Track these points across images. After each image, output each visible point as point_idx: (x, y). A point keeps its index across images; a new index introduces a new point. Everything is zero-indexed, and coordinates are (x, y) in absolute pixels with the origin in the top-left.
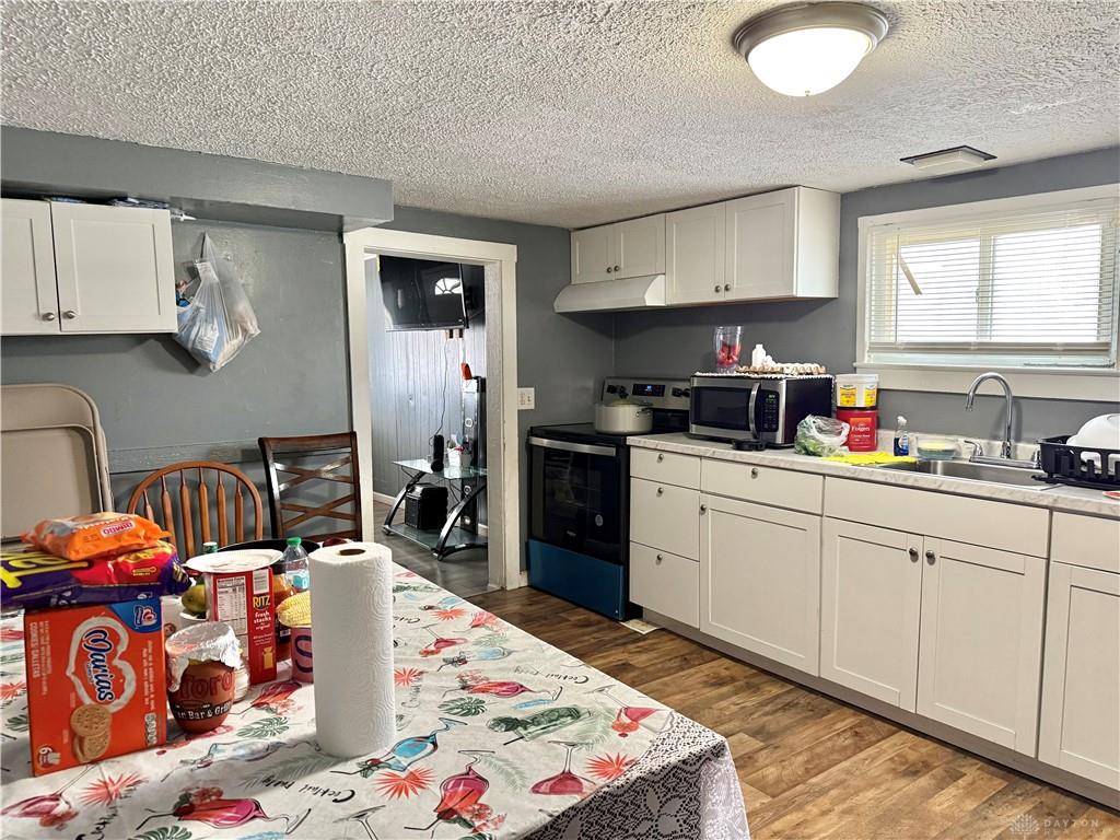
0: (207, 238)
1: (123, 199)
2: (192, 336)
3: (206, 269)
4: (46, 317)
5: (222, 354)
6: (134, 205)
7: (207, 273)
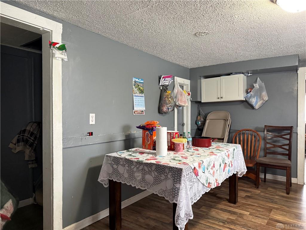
0: (258, 78)
1: (232, 74)
2: (250, 101)
3: (256, 85)
4: (218, 98)
5: (257, 105)
6: (234, 74)
7: (256, 86)
